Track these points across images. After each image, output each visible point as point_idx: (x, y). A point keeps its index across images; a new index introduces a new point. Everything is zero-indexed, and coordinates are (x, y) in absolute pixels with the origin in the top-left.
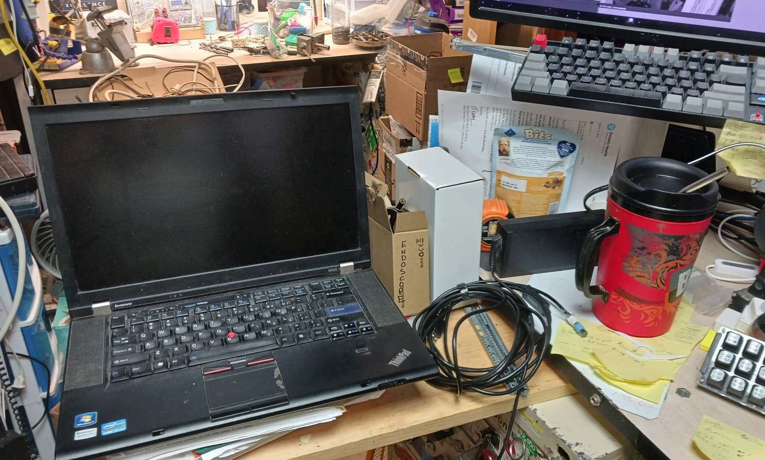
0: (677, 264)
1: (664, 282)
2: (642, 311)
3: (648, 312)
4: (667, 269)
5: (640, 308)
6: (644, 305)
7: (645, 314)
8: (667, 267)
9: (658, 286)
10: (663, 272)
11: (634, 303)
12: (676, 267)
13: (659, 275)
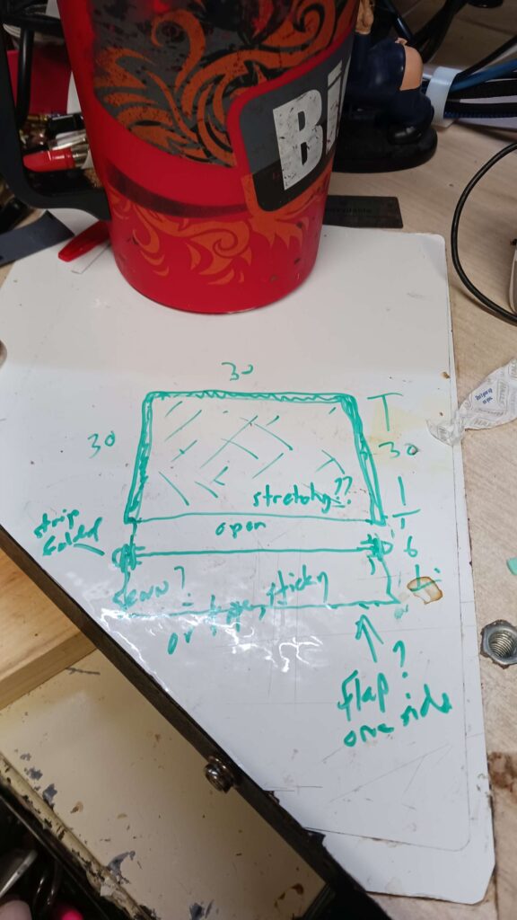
0: (248, 64)
1: (222, 138)
2: (188, 239)
3: (207, 242)
4: (220, 89)
5: (180, 229)
6: (186, 221)
7: (202, 250)
8: (217, 80)
9: (208, 153)
10: (209, 102)
11: (161, 216)
12: (249, 80)
13: (201, 114)
